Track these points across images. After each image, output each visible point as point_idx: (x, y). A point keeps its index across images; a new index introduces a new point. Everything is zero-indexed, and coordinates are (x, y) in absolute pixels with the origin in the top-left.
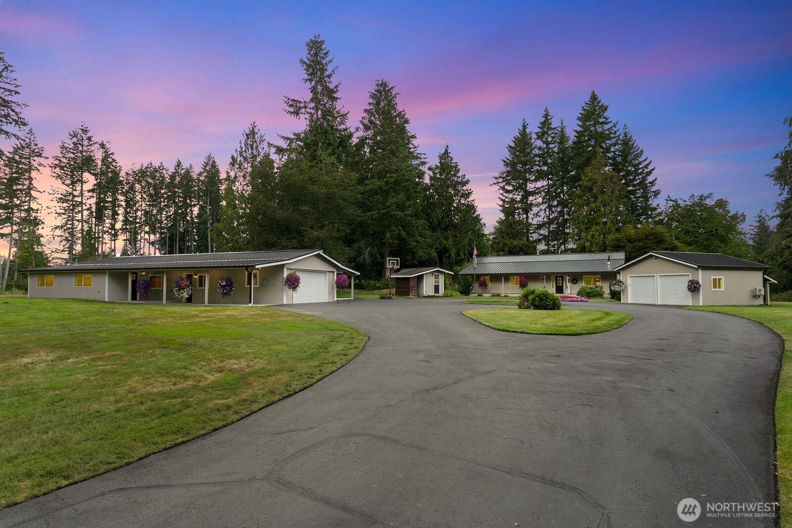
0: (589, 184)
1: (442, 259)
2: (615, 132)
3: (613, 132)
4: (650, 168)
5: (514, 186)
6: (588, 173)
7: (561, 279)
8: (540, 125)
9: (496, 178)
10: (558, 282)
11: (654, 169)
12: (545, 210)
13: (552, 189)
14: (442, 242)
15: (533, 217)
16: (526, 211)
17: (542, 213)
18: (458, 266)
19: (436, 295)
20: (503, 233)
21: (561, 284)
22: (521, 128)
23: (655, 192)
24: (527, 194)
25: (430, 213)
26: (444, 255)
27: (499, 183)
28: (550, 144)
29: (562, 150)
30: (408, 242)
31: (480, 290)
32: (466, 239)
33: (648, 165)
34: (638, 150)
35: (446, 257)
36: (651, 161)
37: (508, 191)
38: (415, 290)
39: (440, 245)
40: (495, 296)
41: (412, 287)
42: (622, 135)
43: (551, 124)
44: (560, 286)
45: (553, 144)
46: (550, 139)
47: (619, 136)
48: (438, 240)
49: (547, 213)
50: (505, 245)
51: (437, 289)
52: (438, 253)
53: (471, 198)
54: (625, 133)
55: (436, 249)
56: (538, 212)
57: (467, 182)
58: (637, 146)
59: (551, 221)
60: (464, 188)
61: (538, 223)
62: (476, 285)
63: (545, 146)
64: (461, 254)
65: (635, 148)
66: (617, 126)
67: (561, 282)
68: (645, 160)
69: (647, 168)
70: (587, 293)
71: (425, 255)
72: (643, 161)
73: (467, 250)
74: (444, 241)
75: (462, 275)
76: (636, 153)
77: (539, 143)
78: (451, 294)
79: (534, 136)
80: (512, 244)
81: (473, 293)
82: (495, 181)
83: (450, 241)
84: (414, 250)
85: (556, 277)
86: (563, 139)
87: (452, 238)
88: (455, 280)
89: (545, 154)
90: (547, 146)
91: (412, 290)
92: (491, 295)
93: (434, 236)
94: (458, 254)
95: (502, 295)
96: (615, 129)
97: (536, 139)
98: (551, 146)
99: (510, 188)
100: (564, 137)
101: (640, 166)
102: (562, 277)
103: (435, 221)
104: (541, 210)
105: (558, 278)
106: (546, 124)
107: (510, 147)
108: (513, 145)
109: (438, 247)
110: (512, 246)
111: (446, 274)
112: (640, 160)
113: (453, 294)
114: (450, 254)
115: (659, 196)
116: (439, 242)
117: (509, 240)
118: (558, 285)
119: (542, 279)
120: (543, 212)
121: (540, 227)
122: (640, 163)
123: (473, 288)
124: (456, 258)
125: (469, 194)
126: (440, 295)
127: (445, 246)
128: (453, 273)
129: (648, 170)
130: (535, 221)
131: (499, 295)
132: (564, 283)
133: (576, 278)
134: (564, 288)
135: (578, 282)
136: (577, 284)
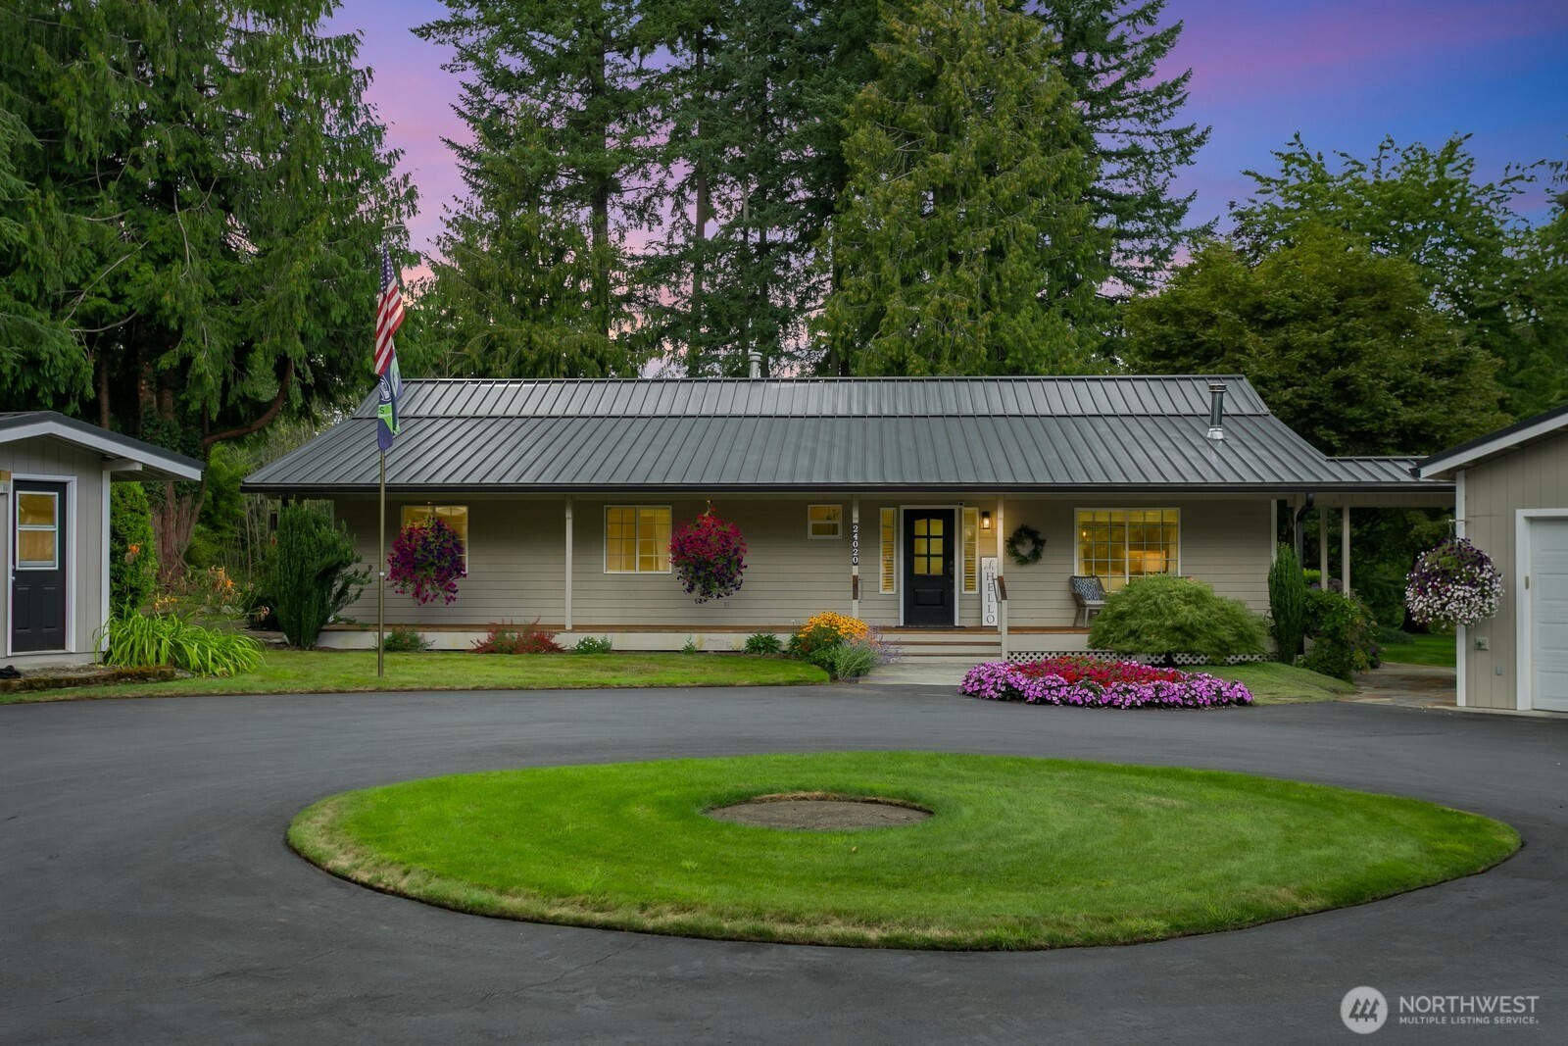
0: (921, 57)
1: (134, 393)
5: (534, 55)
7: (937, 527)
10: (921, 547)
11: (1176, 30)
12: (679, 194)
13: (717, 95)
14: (127, 278)
15: (624, 221)
16: (599, 188)
17: (665, 208)
18: (239, 440)
19: (32, 663)
20: (481, 285)
21: (937, 566)
23: (1177, 135)
24: (609, 103)
25: (48, 77)
26: (146, 369)
27: (467, 24)
31: (400, 604)
32: (298, 266)
35: (162, 382)
37: (505, 81)
39: (117, 298)
40: (512, 650)
44: (928, 579)
48: (102, 260)
49: (692, 212)
50: (492, 348)
52: (100, 345)
55: (85, 320)
56: (648, 200)
59: (699, 254)
61: (651, 252)
62: (375, 565)
64: (261, 363)
67: (937, 547)
69: (1150, 22)
70: (1179, 628)
73: (303, 336)
74: (147, 268)
75: (271, 491)
80: (529, 343)
81: (352, 626)
83: (189, 276)
85: (911, 517)
87: (204, 255)
88: (216, 528)
92: (484, 637)
93: (73, 234)
94: (240, 356)
95: (562, 640)
102: (948, 518)
103: (83, 125)
104: (660, 192)
105: (921, 527)
109: (100, 311)
110: (533, 357)
111: (133, 476)
114: (187, 361)
115: (1198, 155)
116: (113, 280)
117: (514, 325)
118: (920, 567)
119: (817, 530)
120: (669, 202)
121: (658, 269)
123: (353, 589)
124: (225, 388)
126: (74, 662)
127: (154, 307)
128: (195, 474)
129: (1157, 30)
130: (638, 242)
131: (538, 643)
132: (960, 555)
133: (1033, 526)
134: (960, 591)
135: (1043, 554)
136: (1040, 562)
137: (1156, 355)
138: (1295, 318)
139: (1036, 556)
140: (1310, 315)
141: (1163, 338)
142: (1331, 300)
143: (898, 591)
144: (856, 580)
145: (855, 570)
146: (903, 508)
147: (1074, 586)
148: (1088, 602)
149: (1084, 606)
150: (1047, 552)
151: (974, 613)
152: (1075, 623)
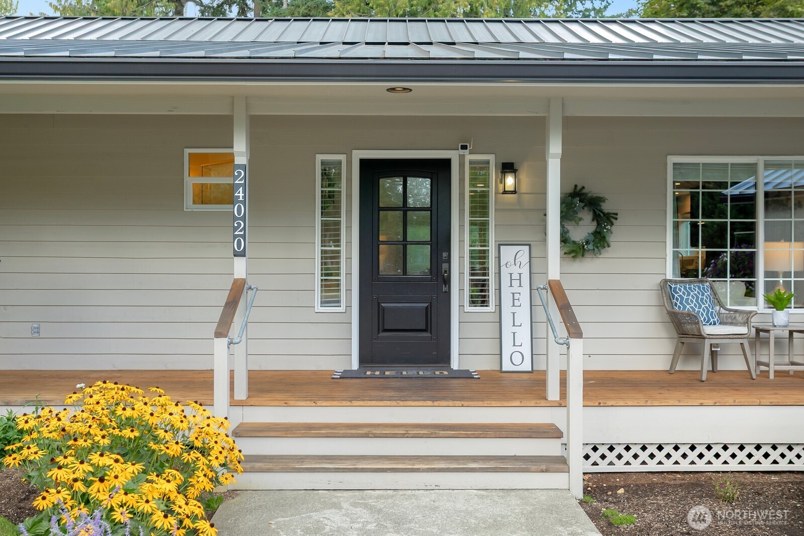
44: (404, 283)
67: (419, 227)
102: (439, 175)
132: (461, 241)
133: (593, 189)
134: (461, 306)
135: (612, 239)
136: (607, 253)
139: (599, 240)
143: (349, 307)
144: (238, 290)
145: (240, 268)
146: (359, 155)
147: (671, 297)
148: (708, 330)
149: (701, 337)
150: (617, 234)
151: (489, 346)
152: (673, 364)
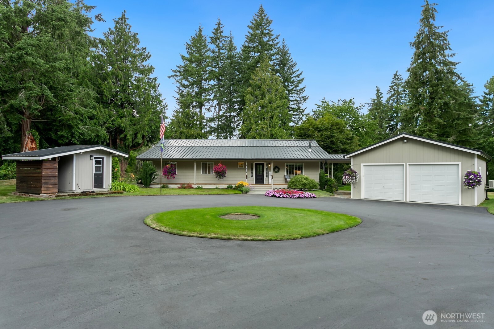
0: (258, 83)
1: (116, 141)
2: (277, 43)
3: (275, 42)
4: (301, 77)
5: (189, 82)
6: (258, 73)
7: (261, 166)
8: (214, 31)
9: (174, 71)
10: (258, 170)
11: (303, 79)
12: (215, 107)
13: (222, 89)
14: (115, 121)
15: (205, 111)
16: (201, 105)
18: (135, 150)
19: (97, 190)
20: (179, 122)
21: (261, 173)
22: (198, 31)
23: (303, 97)
24: (203, 90)
25: (100, 84)
26: (118, 137)
27: (177, 76)
28: (221, 49)
29: (230, 57)
30: (61, 111)
31: (164, 180)
32: (146, 119)
33: (299, 75)
34: (292, 62)
35: (121, 140)
36: (302, 72)
37: (184, 86)
38: (54, 184)
39: (113, 124)
40: (184, 188)
41: (47, 177)
42: (281, 47)
43: (221, 32)
45: (223, 49)
46: (221, 45)
47: (279, 47)
48: (110, 118)
49: (217, 109)
50: (181, 134)
51: (98, 181)
52: (110, 133)
53: (151, 76)
54: (284, 47)
55: (107, 128)
56: (210, 107)
57: (148, 56)
58: (292, 58)
59: (219, 117)
60: (145, 63)
61: (210, 117)
62: (160, 173)
63: (217, 50)
64: (139, 136)
65: (290, 60)
66: (279, 38)
68: (297, 71)
69: (299, 77)
70: (303, 184)
71: (89, 132)
72: (296, 71)
73: (147, 131)
74: (119, 119)
75: (141, 159)
76: (290, 64)
77: (213, 47)
78: (124, 187)
79: (209, 40)
80: (188, 133)
81: (156, 183)
82: (173, 74)
83: (126, 120)
84: (71, 123)
85: (256, 164)
86: (231, 48)
87: (129, 117)
88: (131, 166)
89: (217, 58)
90: (219, 51)
91: (46, 184)
92: (180, 186)
93: (105, 113)
95: (194, 186)
96: (278, 41)
97: (210, 43)
98: (222, 51)
99: (186, 83)
100: (233, 46)
101: (294, 75)
103: (107, 93)
104: (212, 106)
105: (258, 166)
106: (218, 30)
107: (188, 44)
108: (190, 43)
109: (110, 127)
110: (189, 135)
111: (116, 156)
112: (294, 70)
113: (127, 188)
114: (126, 136)
115: (307, 101)
116: (112, 121)
117: (185, 130)
118: (258, 174)
119: (240, 167)
120: (213, 108)
121: (211, 120)
122: (293, 73)
123: (156, 177)
124: (133, 141)
125: (150, 70)
126: (105, 190)
127: (120, 126)
128: (127, 156)
129: (300, 79)
131: (189, 187)
132: (265, 171)
133: (277, 166)
134: (265, 178)
136: (279, 172)
137: (299, 136)
138: (323, 130)
140: (326, 129)
141: (301, 133)
142: (330, 126)
143: (254, 177)
145: (246, 174)
147: (285, 177)
149: (287, 180)
151: (267, 181)
152: (285, 183)
